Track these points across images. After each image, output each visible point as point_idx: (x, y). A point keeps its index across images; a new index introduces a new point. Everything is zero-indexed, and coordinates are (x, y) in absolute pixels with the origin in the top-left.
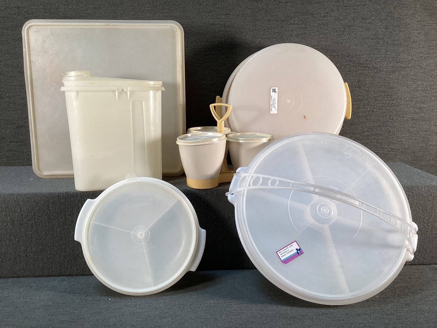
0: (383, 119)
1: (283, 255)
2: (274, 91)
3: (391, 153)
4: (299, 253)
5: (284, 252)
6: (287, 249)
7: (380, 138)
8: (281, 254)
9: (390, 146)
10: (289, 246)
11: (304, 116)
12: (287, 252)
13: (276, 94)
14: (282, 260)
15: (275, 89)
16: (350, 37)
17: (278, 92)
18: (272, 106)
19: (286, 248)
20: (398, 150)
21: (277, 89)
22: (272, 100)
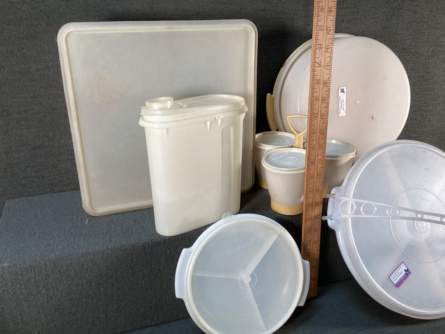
0: (419, 104)
1: (395, 279)
2: (342, 91)
3: (422, 136)
4: (407, 274)
5: (395, 275)
6: (398, 272)
7: (414, 123)
8: (394, 278)
9: (422, 130)
10: (398, 268)
11: (372, 117)
12: (398, 275)
13: (344, 94)
14: (395, 284)
15: (344, 89)
16: (397, 21)
17: (346, 92)
18: (341, 107)
19: (396, 271)
20: (428, 132)
21: (345, 88)
22: (341, 101)
